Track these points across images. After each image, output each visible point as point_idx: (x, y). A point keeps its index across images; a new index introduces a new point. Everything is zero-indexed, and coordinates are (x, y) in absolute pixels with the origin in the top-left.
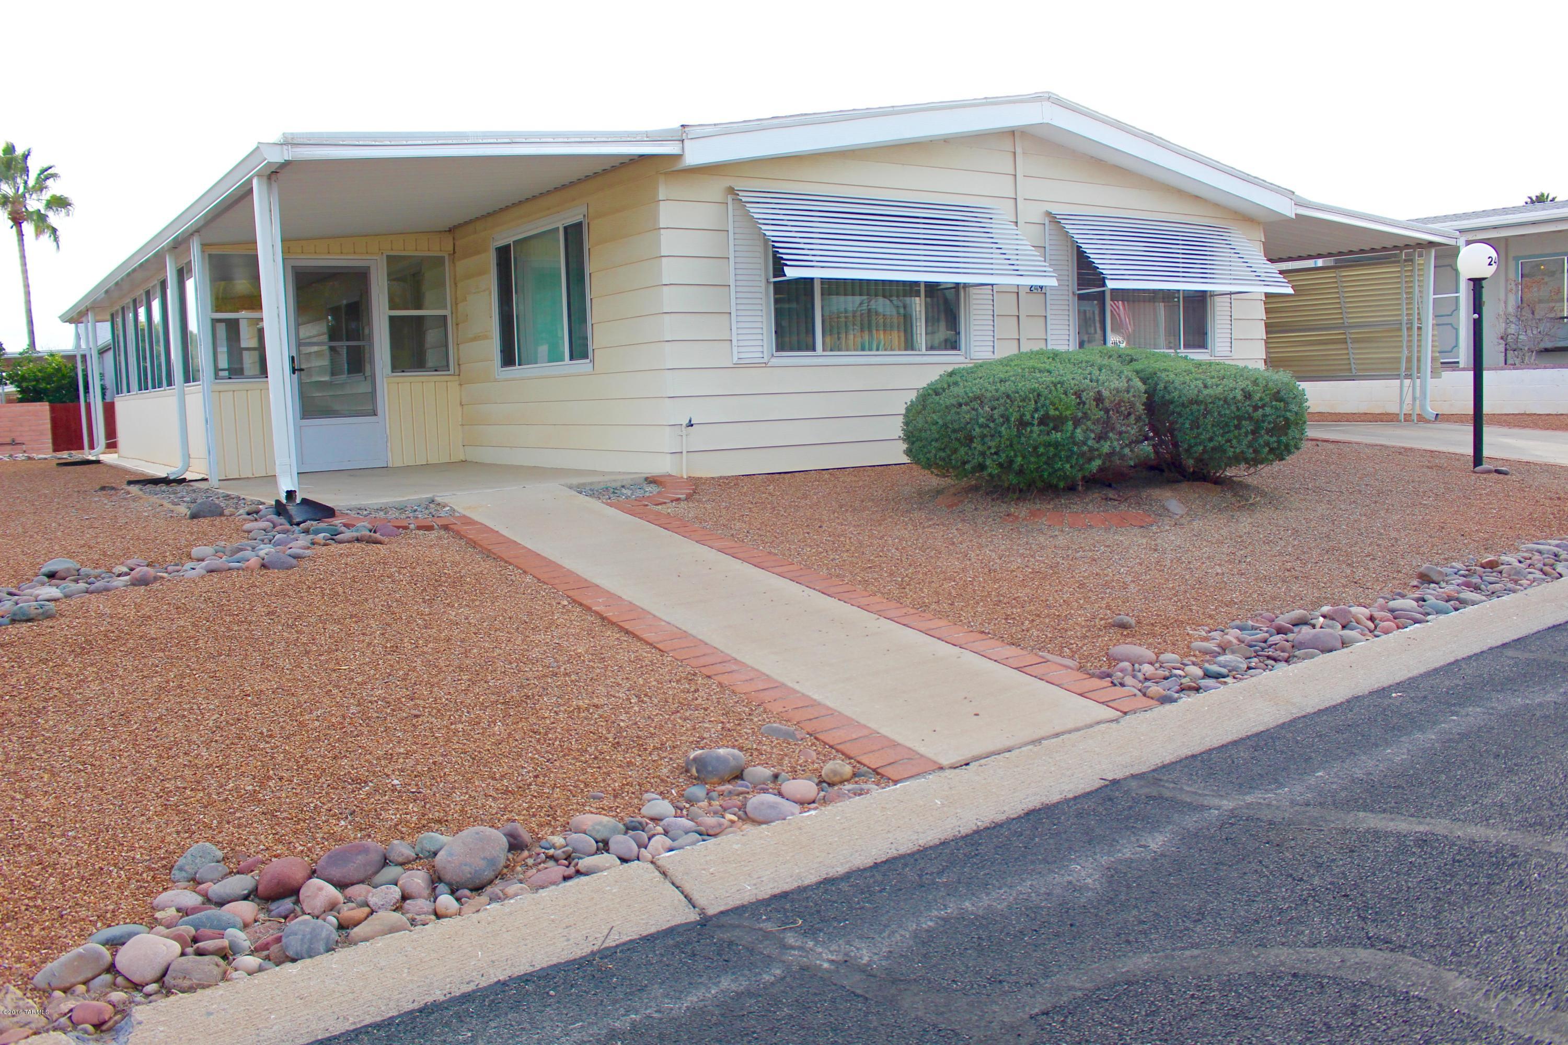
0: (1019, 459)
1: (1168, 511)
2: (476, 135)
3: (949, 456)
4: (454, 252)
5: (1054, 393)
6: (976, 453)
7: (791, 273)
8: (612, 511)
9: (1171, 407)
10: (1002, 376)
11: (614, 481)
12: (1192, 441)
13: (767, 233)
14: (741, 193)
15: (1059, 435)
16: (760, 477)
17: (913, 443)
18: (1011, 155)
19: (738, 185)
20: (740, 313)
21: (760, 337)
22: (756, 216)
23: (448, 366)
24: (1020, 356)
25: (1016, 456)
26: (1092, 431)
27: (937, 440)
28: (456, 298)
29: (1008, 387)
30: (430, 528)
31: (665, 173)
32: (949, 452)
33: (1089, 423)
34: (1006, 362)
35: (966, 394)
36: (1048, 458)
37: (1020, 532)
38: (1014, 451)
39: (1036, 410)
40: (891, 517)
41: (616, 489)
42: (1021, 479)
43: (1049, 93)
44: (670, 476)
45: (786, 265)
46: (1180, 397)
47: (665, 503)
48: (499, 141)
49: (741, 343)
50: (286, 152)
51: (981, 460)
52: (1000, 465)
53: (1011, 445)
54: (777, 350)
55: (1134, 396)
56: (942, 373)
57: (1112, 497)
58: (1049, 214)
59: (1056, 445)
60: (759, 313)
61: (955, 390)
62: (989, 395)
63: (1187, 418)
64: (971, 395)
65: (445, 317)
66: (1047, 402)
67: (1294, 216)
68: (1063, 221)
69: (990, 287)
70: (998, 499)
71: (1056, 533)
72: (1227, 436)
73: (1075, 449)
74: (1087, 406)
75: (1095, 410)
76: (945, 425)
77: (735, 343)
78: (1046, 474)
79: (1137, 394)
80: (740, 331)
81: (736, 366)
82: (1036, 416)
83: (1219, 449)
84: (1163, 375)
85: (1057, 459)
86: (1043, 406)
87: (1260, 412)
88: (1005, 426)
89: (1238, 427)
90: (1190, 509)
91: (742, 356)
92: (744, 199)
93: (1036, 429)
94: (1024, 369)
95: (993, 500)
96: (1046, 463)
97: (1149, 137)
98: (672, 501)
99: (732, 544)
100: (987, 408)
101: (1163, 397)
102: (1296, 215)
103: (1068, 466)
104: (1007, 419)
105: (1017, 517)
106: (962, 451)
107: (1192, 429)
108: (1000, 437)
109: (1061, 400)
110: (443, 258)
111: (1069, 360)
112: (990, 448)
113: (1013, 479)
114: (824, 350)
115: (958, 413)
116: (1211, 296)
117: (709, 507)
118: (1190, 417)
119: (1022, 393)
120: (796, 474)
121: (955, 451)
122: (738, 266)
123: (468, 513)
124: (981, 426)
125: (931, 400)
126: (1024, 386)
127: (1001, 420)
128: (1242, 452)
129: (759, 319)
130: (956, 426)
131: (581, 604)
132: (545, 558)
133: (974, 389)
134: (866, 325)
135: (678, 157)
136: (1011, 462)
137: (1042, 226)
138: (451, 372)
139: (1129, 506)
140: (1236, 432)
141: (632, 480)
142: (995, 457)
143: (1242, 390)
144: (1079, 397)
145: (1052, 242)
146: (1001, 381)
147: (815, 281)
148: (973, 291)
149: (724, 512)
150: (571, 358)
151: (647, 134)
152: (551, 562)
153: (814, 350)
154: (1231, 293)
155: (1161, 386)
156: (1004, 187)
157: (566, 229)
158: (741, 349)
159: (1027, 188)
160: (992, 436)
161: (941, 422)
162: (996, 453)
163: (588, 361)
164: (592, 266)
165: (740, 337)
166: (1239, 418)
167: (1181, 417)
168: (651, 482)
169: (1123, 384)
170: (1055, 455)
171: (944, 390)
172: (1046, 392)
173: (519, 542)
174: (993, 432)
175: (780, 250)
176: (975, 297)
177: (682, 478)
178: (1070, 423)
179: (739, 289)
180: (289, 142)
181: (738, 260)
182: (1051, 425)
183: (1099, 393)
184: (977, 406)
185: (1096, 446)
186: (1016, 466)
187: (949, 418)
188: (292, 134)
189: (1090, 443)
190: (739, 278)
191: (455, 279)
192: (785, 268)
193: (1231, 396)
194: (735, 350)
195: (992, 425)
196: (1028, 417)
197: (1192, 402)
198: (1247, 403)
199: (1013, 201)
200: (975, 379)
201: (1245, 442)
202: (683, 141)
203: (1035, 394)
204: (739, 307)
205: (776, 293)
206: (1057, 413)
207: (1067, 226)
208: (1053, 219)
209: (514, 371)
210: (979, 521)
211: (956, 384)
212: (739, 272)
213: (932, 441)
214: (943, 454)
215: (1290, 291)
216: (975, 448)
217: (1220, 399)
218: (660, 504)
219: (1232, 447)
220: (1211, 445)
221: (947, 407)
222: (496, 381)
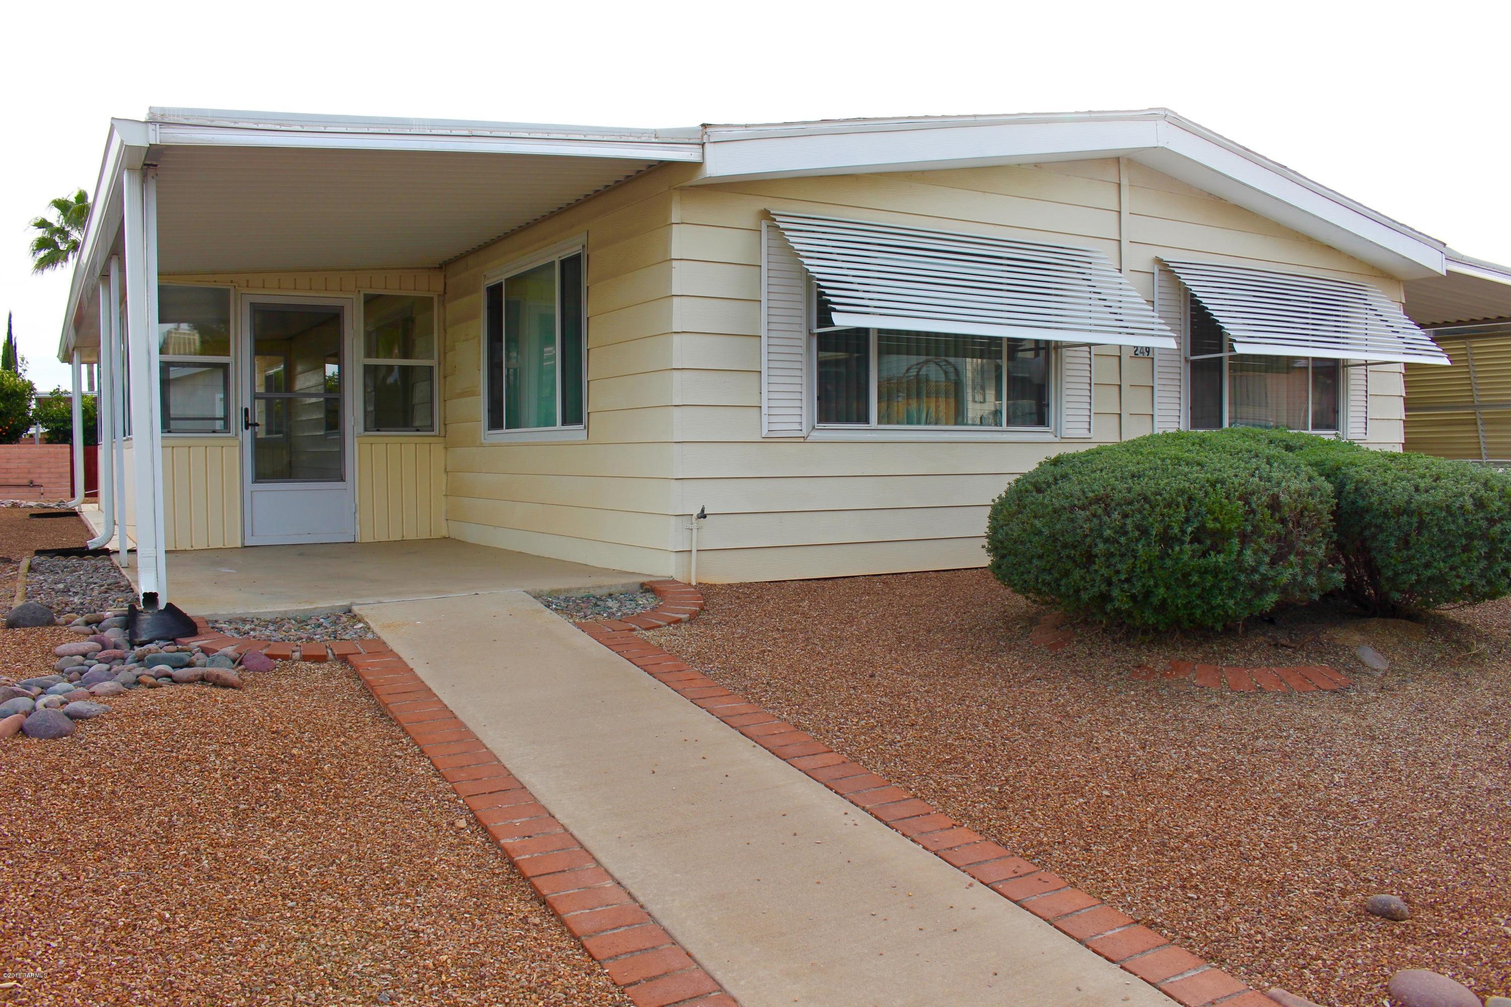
0: (1162, 590)
1: (1364, 665)
2: (422, 122)
3: (1057, 580)
4: (445, 293)
5: (1213, 497)
6: (1098, 578)
7: (841, 321)
8: (584, 640)
9: (1367, 518)
10: (1134, 469)
11: (600, 587)
12: (1400, 567)
13: (811, 269)
14: (778, 218)
15: (1221, 558)
16: (793, 585)
17: (1003, 557)
18: (1116, 186)
19: (775, 207)
20: (773, 372)
21: (798, 404)
22: (797, 247)
23: (432, 425)
24: (1152, 439)
25: (1156, 585)
26: (1266, 552)
27: (1040, 557)
28: (445, 347)
29: (1146, 485)
30: (320, 659)
31: (682, 189)
32: (1056, 575)
33: (1261, 540)
34: (1135, 447)
35: (1084, 492)
36: (1204, 589)
37: (1161, 698)
38: (1154, 577)
39: (1187, 520)
40: (970, 661)
41: (600, 599)
42: (1161, 617)
43: (1165, 109)
44: (674, 581)
45: (835, 310)
46: (1381, 503)
47: (659, 626)
48: (454, 133)
49: (773, 411)
50: (152, 134)
51: (1104, 587)
52: (1133, 597)
53: (1150, 569)
54: (820, 421)
55: (1321, 502)
56: (1043, 460)
57: (1284, 642)
58: (1159, 261)
59: (1216, 571)
60: (798, 373)
61: (1066, 486)
62: (1117, 496)
63: (1391, 534)
64: (1091, 495)
65: (431, 368)
66: (1204, 509)
67: (1444, 273)
68: (1177, 270)
69: (1087, 348)
70: (1121, 639)
71: (1215, 701)
72: (1451, 562)
73: (1242, 578)
74: (1259, 516)
75: (1269, 522)
76: (1054, 538)
77: (765, 410)
78: (1198, 612)
79: (1324, 499)
80: (773, 396)
81: (767, 440)
82: (1190, 529)
83: (1440, 579)
84: (1352, 471)
85: (1217, 592)
86: (1197, 515)
87: (1498, 528)
88: (1143, 541)
89: (1466, 549)
90: (1393, 662)
91: (773, 427)
92: (782, 226)
93: (1187, 547)
94: (1163, 460)
95: (1114, 641)
96: (1199, 597)
97: (1281, 170)
98: (669, 624)
99: (742, 707)
100: (1115, 515)
101: (1353, 503)
102: (1447, 271)
103: (1231, 602)
104: (1144, 532)
105: (1152, 672)
106: (1077, 574)
107: (1399, 550)
108: (1135, 557)
109: (1222, 507)
110: (432, 299)
111: (1224, 447)
112: (1118, 572)
113: (1151, 619)
114: (879, 423)
115: (1072, 521)
116: (1344, 366)
117: (718, 634)
118: (1397, 533)
119: (1166, 496)
120: (840, 582)
121: (1067, 574)
122: (772, 312)
123: (385, 636)
124: (1106, 541)
125: (1030, 499)
126: (1170, 484)
127: (1137, 533)
128: (1472, 585)
129: (798, 380)
130: (1069, 539)
131: (485, 829)
132: (462, 725)
133: (1095, 487)
134: (914, 391)
135: (696, 166)
136: (1148, 594)
137: (1151, 275)
138: (436, 432)
139: (1308, 656)
140: (1464, 557)
141: (623, 586)
142: (1126, 586)
143: (1471, 496)
144: (1247, 502)
145: (1162, 296)
146: (1133, 476)
147: (871, 332)
148: (1066, 352)
149: (738, 644)
150: (564, 423)
151: (656, 133)
152: (469, 733)
153: (866, 421)
154: (1366, 364)
155: (1350, 487)
156: (1106, 225)
157: (562, 261)
158: (773, 419)
159: (1133, 228)
160: (1122, 555)
161: (1046, 531)
162: (1127, 580)
163: (582, 427)
164: (589, 308)
165: (773, 403)
166: (1470, 536)
167: (1382, 531)
168: (647, 591)
169: (1306, 486)
170: (1213, 586)
171: (1049, 485)
172: (1202, 494)
173: (435, 690)
174: (1123, 550)
175: (828, 291)
176: (1068, 360)
177: (690, 584)
178: (1236, 541)
179: (772, 341)
180: (157, 120)
181: (772, 304)
182: (1208, 542)
183: (1275, 498)
184: (1100, 512)
185: (1272, 573)
186: (1155, 601)
187: (1058, 526)
188: (163, 109)
189: (1263, 569)
190: (773, 327)
191: (444, 323)
192: (833, 315)
193: (1458, 504)
194: (765, 419)
195: (1123, 540)
196: (1176, 530)
197: (1399, 512)
198: (1481, 515)
199: (1116, 244)
200: (1094, 472)
201: (1476, 571)
202: (703, 145)
203: (1186, 496)
204: (773, 365)
205: (820, 348)
206: (1218, 525)
207: (1182, 276)
208: (1165, 268)
209: (505, 435)
210: (1098, 675)
211: (1065, 477)
212: (773, 319)
213: (1032, 557)
214: (1048, 578)
215: (1445, 362)
216: (1096, 571)
217: (1441, 509)
218: (653, 628)
219: (1458, 576)
220: (1429, 573)
221: (1055, 511)
222: (481, 445)
